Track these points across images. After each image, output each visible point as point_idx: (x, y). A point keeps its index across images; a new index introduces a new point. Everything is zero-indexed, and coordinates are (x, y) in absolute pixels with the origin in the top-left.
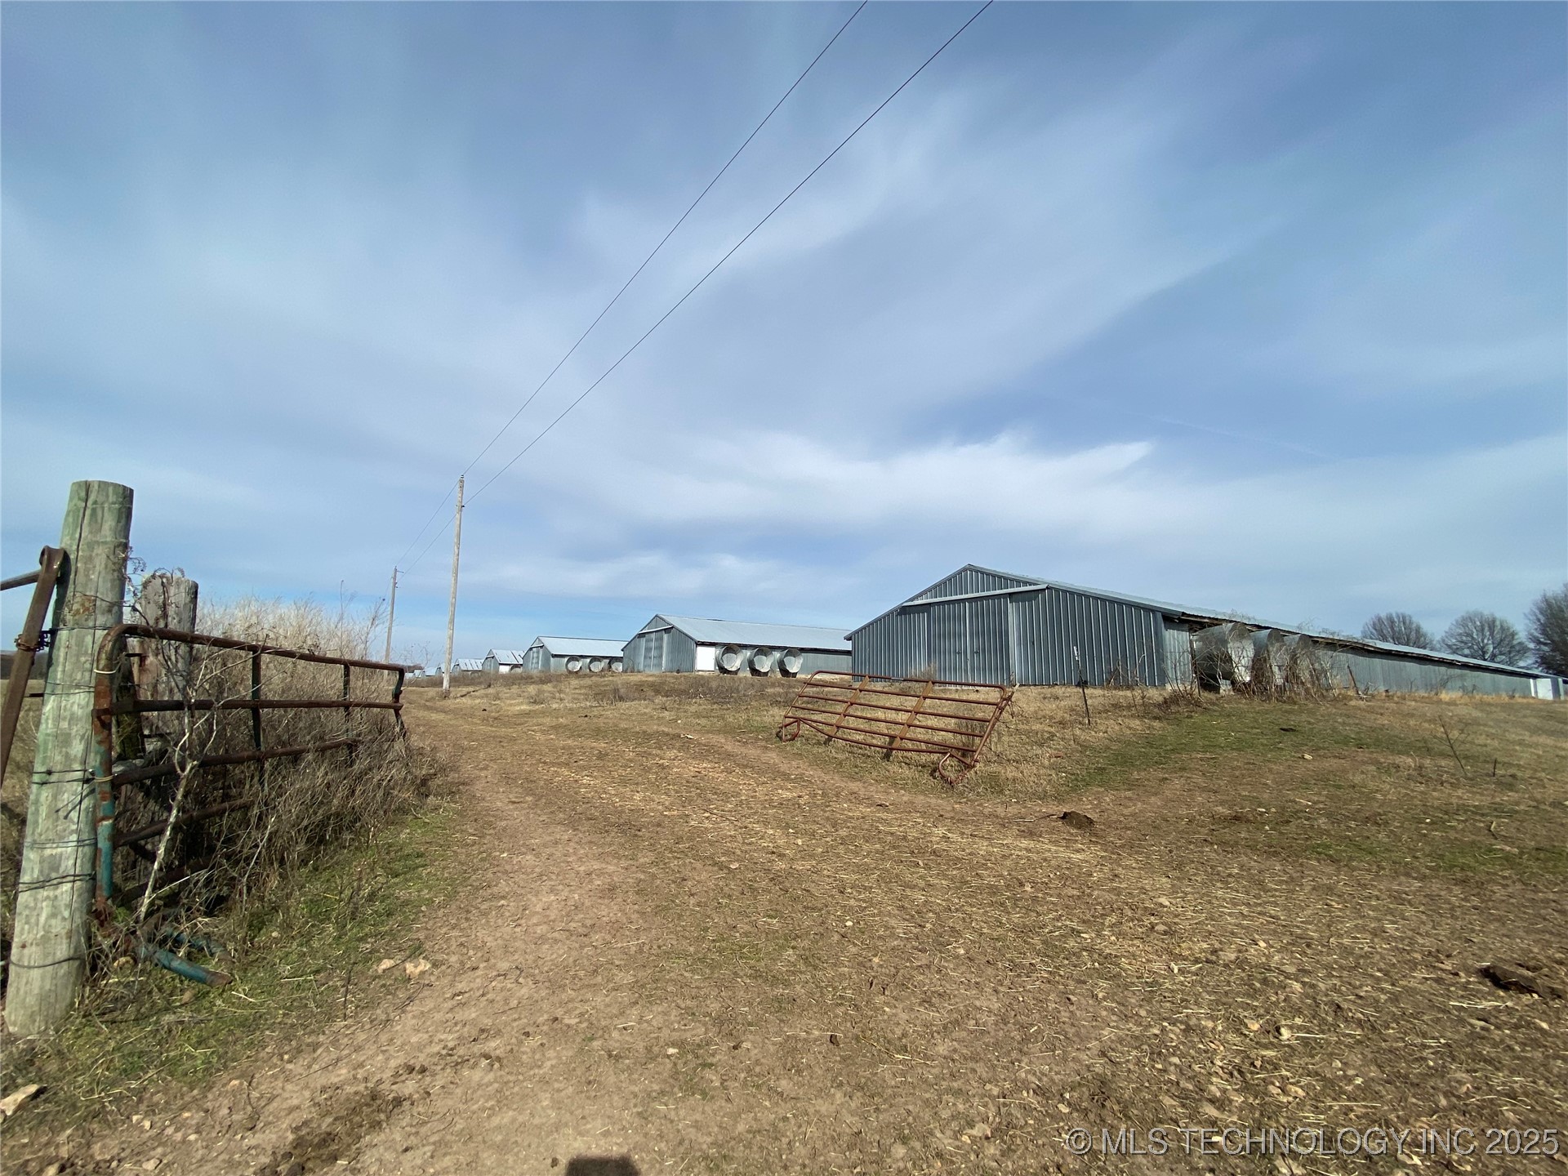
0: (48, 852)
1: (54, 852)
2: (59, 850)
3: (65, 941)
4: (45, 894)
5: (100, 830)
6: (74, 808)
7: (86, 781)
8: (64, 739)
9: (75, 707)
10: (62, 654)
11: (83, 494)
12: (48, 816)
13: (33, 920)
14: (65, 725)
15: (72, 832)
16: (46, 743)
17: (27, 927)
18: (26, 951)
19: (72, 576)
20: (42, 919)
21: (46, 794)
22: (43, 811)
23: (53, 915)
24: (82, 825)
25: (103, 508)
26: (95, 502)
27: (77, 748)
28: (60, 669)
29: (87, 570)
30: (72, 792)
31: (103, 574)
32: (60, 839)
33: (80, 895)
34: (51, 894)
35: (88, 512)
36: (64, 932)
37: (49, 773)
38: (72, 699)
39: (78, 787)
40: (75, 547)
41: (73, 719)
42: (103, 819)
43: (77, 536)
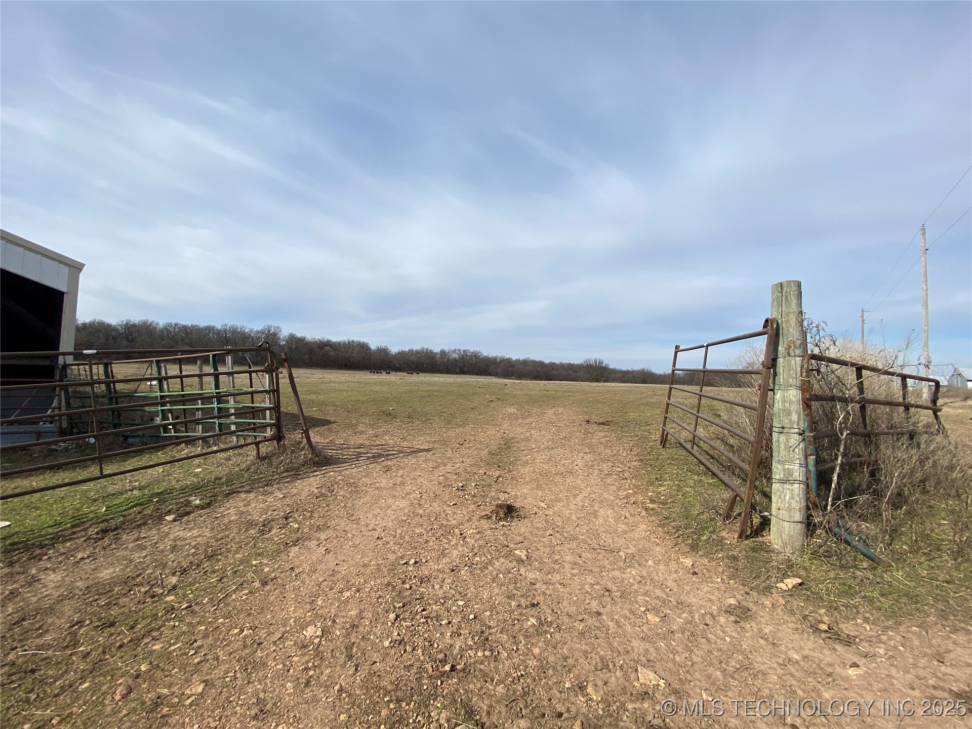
0: (787, 467)
1: (790, 467)
2: (792, 467)
3: (798, 513)
4: (787, 487)
5: (809, 460)
6: (796, 447)
7: (800, 434)
8: (788, 413)
9: (791, 397)
10: (781, 371)
11: (780, 289)
12: (785, 449)
13: (783, 498)
14: (787, 405)
15: (797, 459)
16: (779, 413)
17: (780, 500)
18: (781, 512)
19: (781, 331)
20: (787, 498)
21: (782, 438)
22: (782, 446)
23: (792, 498)
24: (800, 456)
25: (790, 294)
26: (786, 293)
27: (795, 417)
28: (781, 377)
29: (787, 327)
30: (795, 439)
31: (795, 328)
32: (791, 461)
33: (803, 492)
34: (790, 487)
35: (784, 298)
36: (797, 508)
37: (783, 428)
38: (789, 392)
39: (797, 437)
40: (780, 317)
41: (791, 402)
42: (810, 455)
43: (780, 311)
